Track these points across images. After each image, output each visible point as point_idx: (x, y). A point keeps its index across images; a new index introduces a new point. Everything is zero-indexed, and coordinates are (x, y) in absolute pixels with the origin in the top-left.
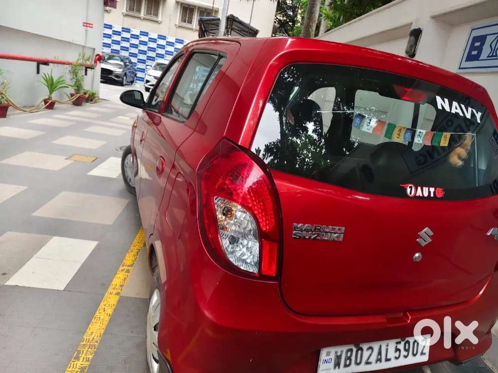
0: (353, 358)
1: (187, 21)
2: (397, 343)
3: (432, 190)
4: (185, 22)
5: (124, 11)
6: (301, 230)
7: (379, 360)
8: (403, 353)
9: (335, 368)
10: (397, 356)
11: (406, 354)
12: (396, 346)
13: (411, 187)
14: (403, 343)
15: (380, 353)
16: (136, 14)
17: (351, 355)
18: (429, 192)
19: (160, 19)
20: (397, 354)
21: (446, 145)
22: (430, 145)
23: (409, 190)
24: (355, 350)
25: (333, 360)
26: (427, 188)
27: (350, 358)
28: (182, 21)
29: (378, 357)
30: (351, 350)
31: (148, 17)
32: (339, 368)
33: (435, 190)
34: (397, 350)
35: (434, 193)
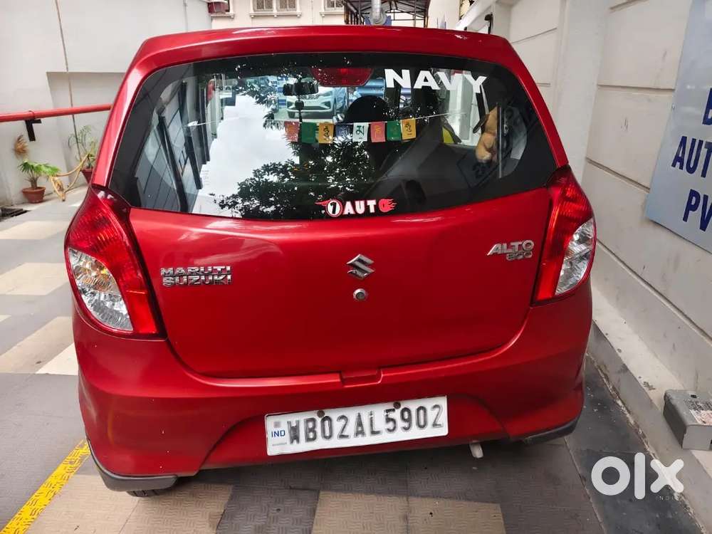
0: (318, 429)
1: (335, 5)
2: (388, 411)
3: (372, 203)
4: (333, 6)
5: (252, 12)
6: (174, 276)
7: (360, 432)
8: (400, 424)
9: (292, 442)
10: (392, 428)
11: (406, 425)
12: (387, 415)
13: (334, 205)
14: (398, 412)
15: (360, 424)
16: (268, 12)
17: (314, 426)
18: (367, 207)
19: (298, 11)
20: (391, 425)
21: (414, 136)
22: (384, 141)
23: (330, 209)
24: (319, 420)
25: (287, 432)
26: (362, 203)
27: (313, 430)
28: (328, 7)
29: (357, 429)
30: (313, 420)
31: (285, 12)
32: (298, 441)
33: (377, 203)
34: (388, 420)
35: (376, 207)
